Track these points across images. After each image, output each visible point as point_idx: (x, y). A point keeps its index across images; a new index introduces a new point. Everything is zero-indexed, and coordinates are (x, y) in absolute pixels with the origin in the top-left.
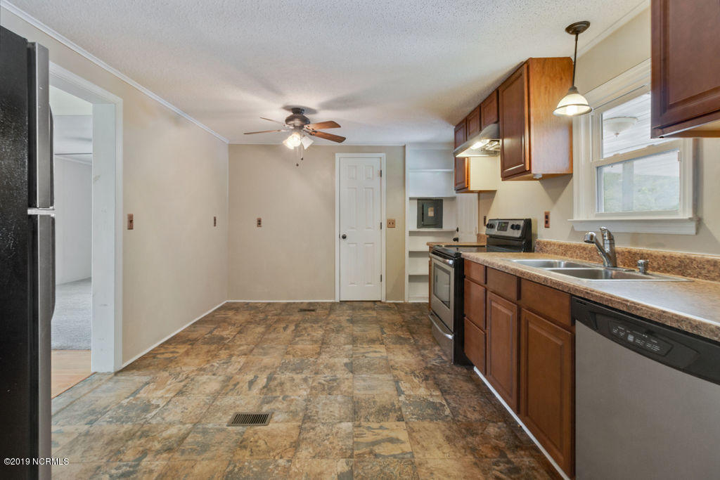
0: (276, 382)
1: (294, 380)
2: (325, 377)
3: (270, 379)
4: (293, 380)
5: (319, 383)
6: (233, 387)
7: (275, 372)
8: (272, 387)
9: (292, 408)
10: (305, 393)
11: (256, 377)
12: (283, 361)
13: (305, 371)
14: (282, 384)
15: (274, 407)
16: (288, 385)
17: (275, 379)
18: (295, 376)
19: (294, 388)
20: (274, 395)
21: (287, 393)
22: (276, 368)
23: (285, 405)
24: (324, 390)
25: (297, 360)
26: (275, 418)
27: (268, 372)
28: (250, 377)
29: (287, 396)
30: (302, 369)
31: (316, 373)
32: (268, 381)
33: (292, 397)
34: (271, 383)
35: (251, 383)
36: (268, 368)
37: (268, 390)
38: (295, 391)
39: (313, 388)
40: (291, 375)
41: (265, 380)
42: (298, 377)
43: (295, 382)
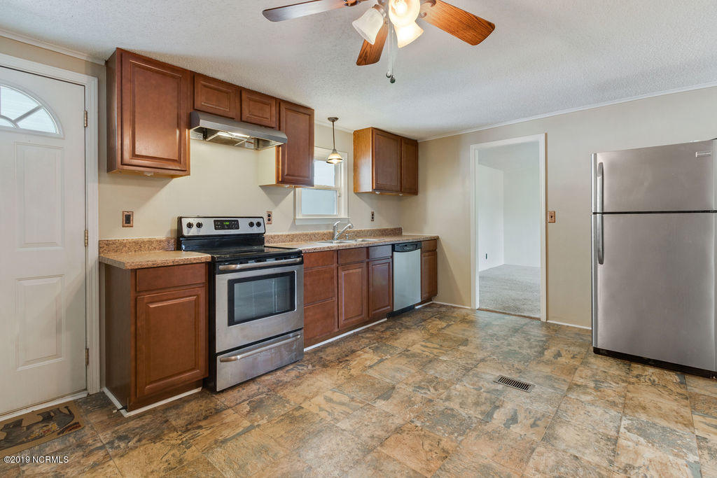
0: (483, 408)
1: (460, 403)
2: (425, 393)
3: (489, 416)
4: (462, 405)
5: (436, 390)
6: (538, 422)
7: (481, 422)
8: (488, 404)
9: (476, 379)
10: (457, 386)
11: (507, 426)
12: (460, 438)
13: (441, 408)
14: (477, 404)
15: (492, 385)
16: (470, 400)
17: (482, 413)
18: (457, 407)
19: (465, 394)
20: (488, 395)
21: (475, 392)
22: (475, 429)
23: (482, 383)
24: (438, 383)
25: (440, 432)
26: (492, 378)
27: (488, 428)
28: (516, 429)
29: (476, 389)
30: (442, 413)
31: (430, 401)
32: (492, 414)
33: (472, 387)
34: (489, 409)
35: (513, 419)
36: (487, 433)
37: (494, 402)
38: (466, 392)
39: (446, 388)
40: (461, 411)
41: (495, 416)
42: (454, 405)
43: (461, 401)
